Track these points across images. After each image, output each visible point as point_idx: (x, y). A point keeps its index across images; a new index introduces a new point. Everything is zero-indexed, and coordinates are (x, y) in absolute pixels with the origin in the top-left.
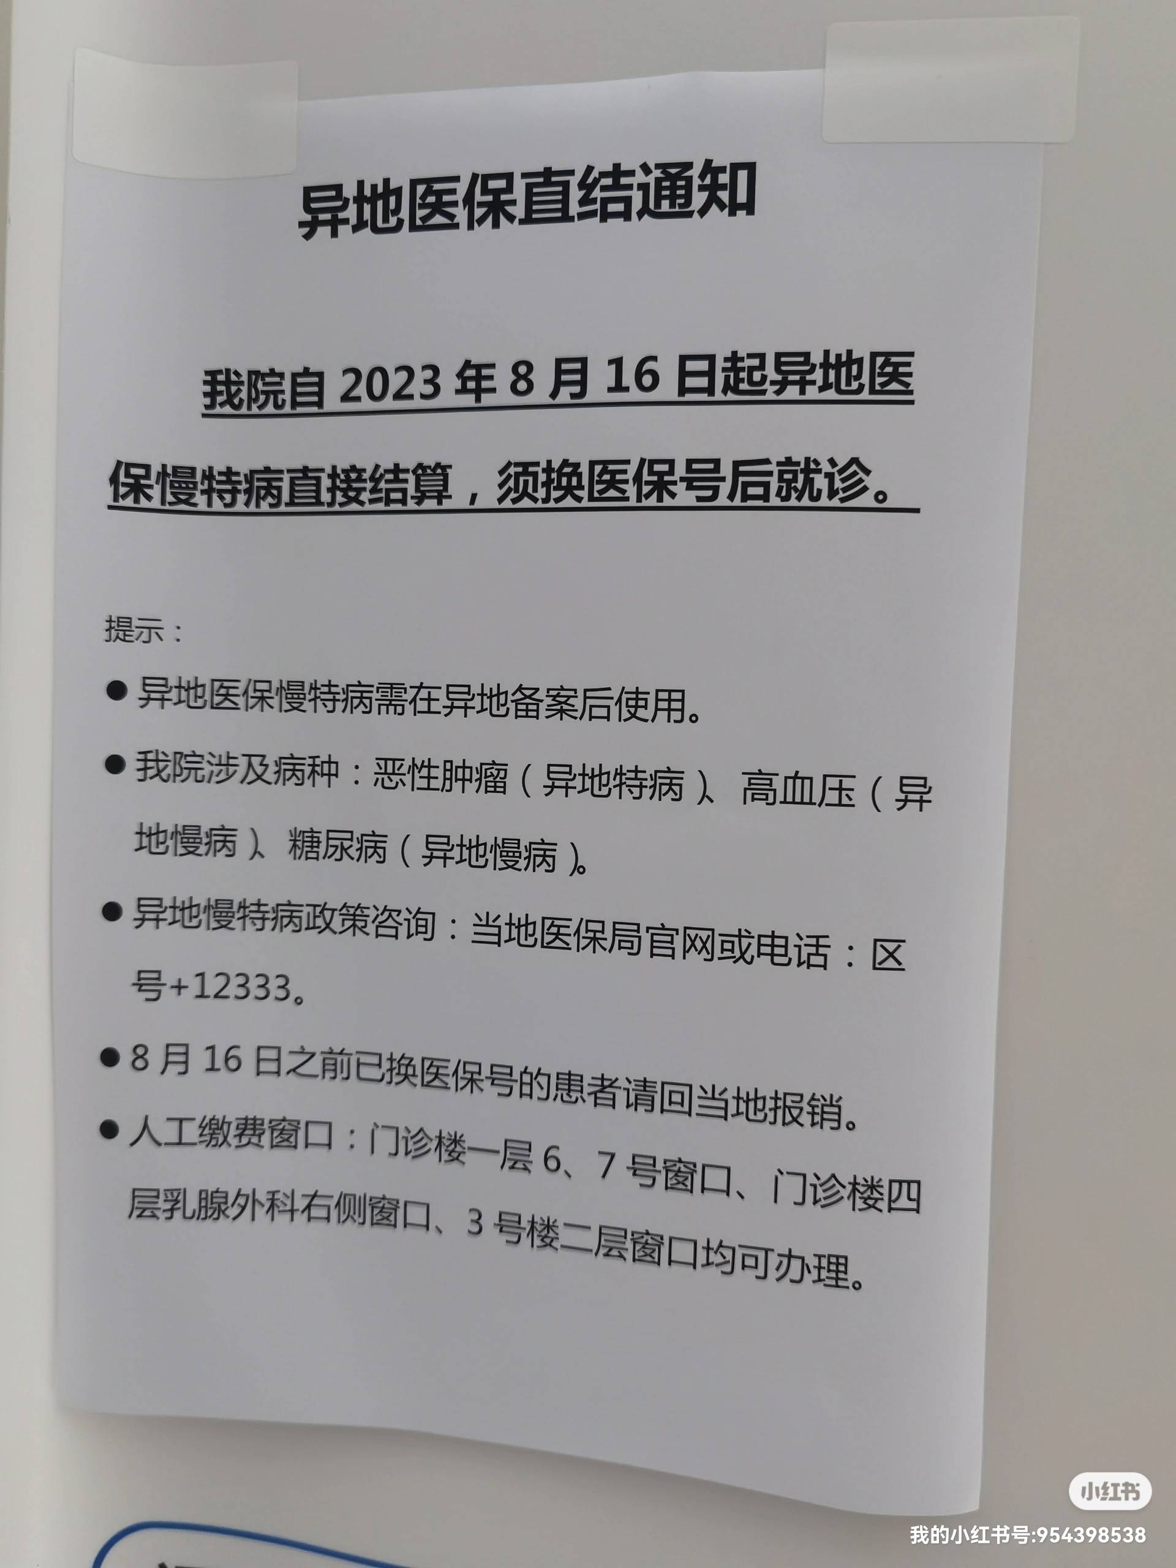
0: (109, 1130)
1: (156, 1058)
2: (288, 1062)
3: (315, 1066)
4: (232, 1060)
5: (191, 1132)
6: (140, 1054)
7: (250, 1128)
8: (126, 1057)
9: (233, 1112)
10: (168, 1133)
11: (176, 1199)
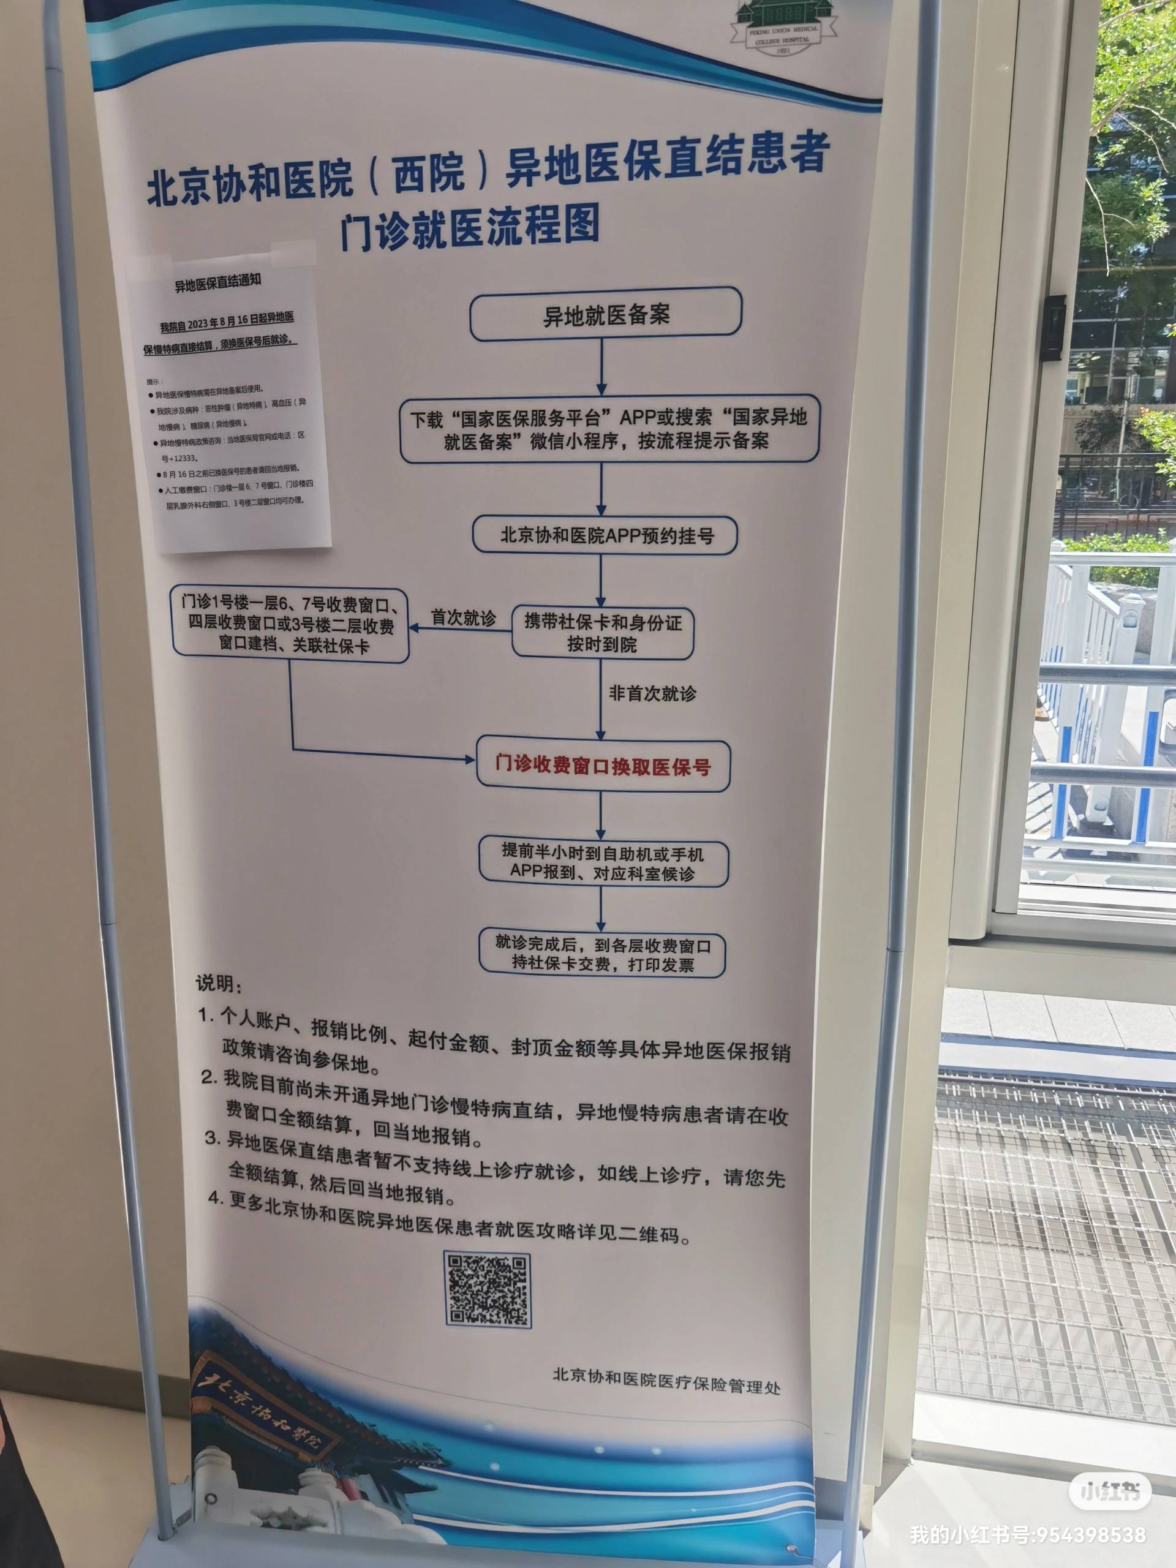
0: (161, 491)
1: (168, 475)
2: (196, 474)
3: (201, 474)
4: (184, 474)
5: (178, 490)
6: (165, 474)
7: (190, 489)
8: (162, 475)
9: (186, 485)
10: (173, 491)
11: (176, 505)
